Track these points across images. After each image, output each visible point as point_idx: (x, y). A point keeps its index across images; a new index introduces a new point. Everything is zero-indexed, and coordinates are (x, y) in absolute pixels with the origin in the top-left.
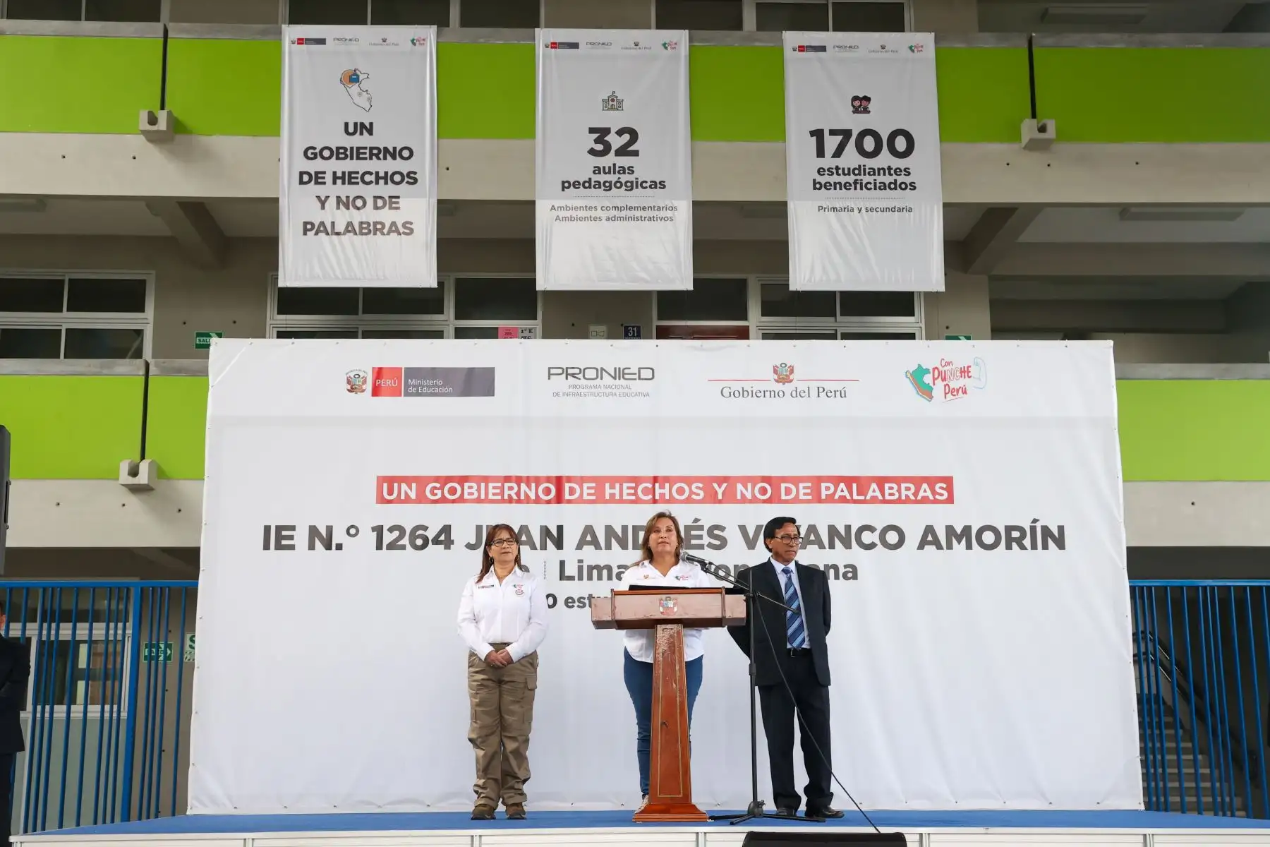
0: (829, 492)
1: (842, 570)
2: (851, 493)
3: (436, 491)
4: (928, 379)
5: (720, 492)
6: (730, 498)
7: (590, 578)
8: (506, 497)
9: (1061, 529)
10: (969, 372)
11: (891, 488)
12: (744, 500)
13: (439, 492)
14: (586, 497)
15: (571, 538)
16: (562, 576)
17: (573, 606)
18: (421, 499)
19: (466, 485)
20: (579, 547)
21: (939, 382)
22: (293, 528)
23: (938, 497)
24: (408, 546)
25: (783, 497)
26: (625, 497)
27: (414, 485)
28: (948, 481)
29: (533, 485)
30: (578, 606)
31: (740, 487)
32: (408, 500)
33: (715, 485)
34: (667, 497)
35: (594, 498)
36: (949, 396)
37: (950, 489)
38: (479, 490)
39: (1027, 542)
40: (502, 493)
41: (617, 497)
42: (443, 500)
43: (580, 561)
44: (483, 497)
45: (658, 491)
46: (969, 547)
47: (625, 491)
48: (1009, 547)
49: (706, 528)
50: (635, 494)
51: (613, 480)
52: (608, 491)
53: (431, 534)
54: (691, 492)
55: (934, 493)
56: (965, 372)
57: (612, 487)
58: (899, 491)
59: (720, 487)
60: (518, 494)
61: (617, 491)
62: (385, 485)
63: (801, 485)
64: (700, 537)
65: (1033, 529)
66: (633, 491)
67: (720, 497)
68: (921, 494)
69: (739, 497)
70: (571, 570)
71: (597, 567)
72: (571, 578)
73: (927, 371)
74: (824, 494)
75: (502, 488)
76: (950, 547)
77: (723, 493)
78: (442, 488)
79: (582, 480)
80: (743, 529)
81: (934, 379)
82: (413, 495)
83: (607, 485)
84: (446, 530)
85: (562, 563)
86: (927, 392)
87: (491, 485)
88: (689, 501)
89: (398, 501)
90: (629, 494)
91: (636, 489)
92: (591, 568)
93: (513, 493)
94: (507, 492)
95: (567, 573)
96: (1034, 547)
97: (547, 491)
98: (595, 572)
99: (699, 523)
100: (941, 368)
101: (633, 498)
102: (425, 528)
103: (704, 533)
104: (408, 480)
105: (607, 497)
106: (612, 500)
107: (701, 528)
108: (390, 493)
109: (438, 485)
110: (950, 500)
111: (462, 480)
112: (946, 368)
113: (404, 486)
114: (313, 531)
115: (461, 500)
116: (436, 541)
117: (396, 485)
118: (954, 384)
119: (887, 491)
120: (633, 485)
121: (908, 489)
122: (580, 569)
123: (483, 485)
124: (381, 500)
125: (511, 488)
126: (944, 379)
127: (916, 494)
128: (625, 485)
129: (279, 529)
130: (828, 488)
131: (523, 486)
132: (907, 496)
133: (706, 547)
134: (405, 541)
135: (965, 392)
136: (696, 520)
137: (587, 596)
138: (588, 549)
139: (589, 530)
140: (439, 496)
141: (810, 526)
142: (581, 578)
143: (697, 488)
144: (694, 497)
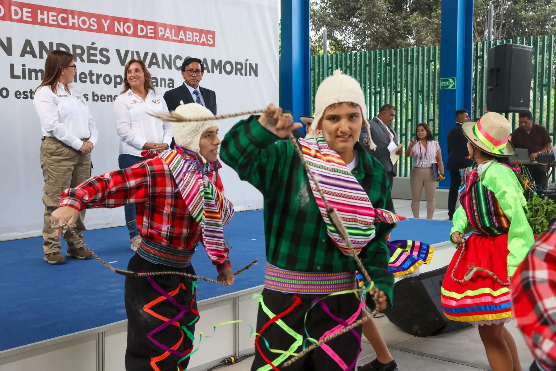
0: (163, 33)
1: (167, 82)
2: (172, 37)
5: (106, 25)
6: (111, 31)
7: (30, 78)
9: (256, 65)
11: (189, 34)
12: (118, 33)
14: (25, 19)
15: (17, 48)
16: (13, 76)
17: (20, 98)
20: (22, 55)
23: (209, 42)
25: (140, 34)
26: (51, 22)
28: (213, 33)
30: (23, 98)
31: (116, 24)
33: (103, 21)
34: (77, 25)
35: (30, 20)
37: (214, 38)
39: (243, 71)
41: (46, 21)
43: (24, 65)
45: (71, 21)
46: (220, 72)
47: (51, 18)
48: (236, 74)
49: (99, 49)
50: (57, 21)
51: (43, 9)
52: (40, 16)
54: (90, 24)
55: (207, 40)
57: (42, 14)
58: (193, 36)
59: (106, 22)
61: (45, 17)
63: (149, 27)
64: (95, 55)
65: (246, 64)
66: (55, 18)
67: (106, 30)
68: (202, 40)
69: (116, 31)
70: (18, 72)
71: (35, 70)
72: (18, 77)
74: (160, 34)
76: (213, 72)
77: (108, 27)
79: (22, 5)
80: (118, 52)
83: (39, 12)
85: (12, 66)
88: (89, 30)
90: (53, 20)
91: (57, 16)
92: (30, 71)
95: (16, 74)
96: (246, 75)
98: (33, 74)
99: (94, 46)
101: (55, 23)
103: (97, 52)
105: (39, 21)
106: (42, 23)
107: (96, 49)
110: (213, 45)
119: (188, 36)
120: (55, 14)
121: (196, 36)
122: (24, 70)
127: (200, 39)
128: (51, 13)
130: (161, 31)
132: (196, 40)
133: (98, 62)
136: (93, 44)
137: (28, 91)
138: (28, 57)
139: (28, 43)
141: (153, 53)
142: (24, 78)
143: (93, 21)
144: (91, 27)
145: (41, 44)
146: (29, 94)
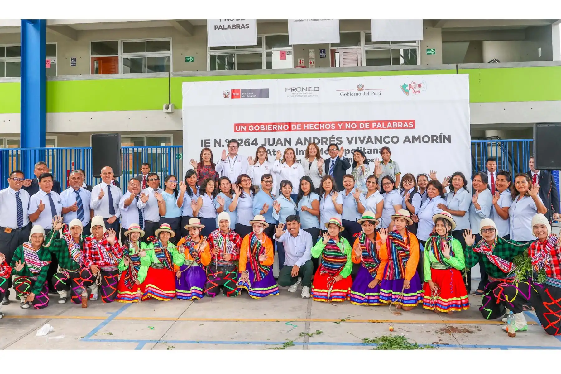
0: (375, 126)
2: (382, 126)
3: (252, 128)
4: (407, 88)
5: (340, 126)
6: (343, 128)
8: (273, 129)
9: (449, 136)
10: (421, 85)
12: (348, 129)
13: (253, 128)
14: (298, 129)
15: (294, 142)
18: (248, 130)
19: (261, 126)
20: (296, 145)
21: (411, 89)
22: (209, 140)
23: (410, 126)
24: (244, 145)
25: (360, 127)
26: (310, 129)
27: (245, 126)
28: (413, 121)
29: (282, 125)
31: (346, 125)
32: (243, 131)
33: (339, 124)
34: (324, 128)
35: (301, 129)
36: (414, 93)
37: (414, 124)
38: (265, 127)
39: (438, 140)
40: (272, 128)
41: (308, 129)
42: (254, 131)
43: (297, 149)
44: (266, 129)
45: (321, 127)
46: (420, 142)
48: (432, 142)
49: (336, 138)
50: (314, 128)
51: (306, 123)
52: (305, 127)
53: (251, 141)
54: (331, 127)
55: (409, 125)
56: (420, 86)
57: (306, 125)
58: (397, 125)
59: (340, 124)
60: (277, 128)
61: (308, 127)
62: (236, 127)
63: (366, 124)
64: (334, 141)
65: (441, 136)
66: (313, 127)
67: (340, 128)
68: (405, 126)
69: (346, 128)
71: (302, 151)
73: (407, 86)
74: (373, 126)
75: (272, 127)
76: (413, 142)
77: (341, 127)
78: (254, 127)
79: (297, 123)
80: (347, 138)
81: (409, 88)
82: (245, 129)
83: (305, 125)
84: (255, 140)
86: (407, 92)
87: (269, 126)
88: (330, 129)
89: (240, 131)
90: (311, 128)
91: (314, 126)
92: (300, 151)
93: (275, 128)
94: (274, 128)
96: (441, 142)
97: (286, 127)
98: (301, 152)
100: (411, 85)
101: (313, 129)
102: (249, 140)
103: (335, 139)
104: (243, 125)
105: (305, 129)
106: (306, 130)
107: (334, 138)
108: (238, 129)
109: (252, 126)
110: (414, 127)
111: (260, 124)
112: (413, 84)
113: (242, 127)
114: (215, 141)
115: (260, 131)
116: (252, 144)
117: (240, 127)
118: (416, 90)
119: (394, 125)
120: (313, 125)
121: (400, 124)
123: (266, 126)
124: (235, 131)
125: (275, 127)
126: (413, 88)
127: (403, 126)
128: (310, 125)
129: (205, 140)
130: (374, 125)
131: (279, 126)
132: (400, 126)
134: (243, 144)
135: (419, 92)
136: (333, 136)
138: (299, 145)
139: (299, 139)
140: (253, 130)
141: (369, 137)
143: (333, 125)
144: (332, 128)
145: (306, 139)
146: (299, 161)
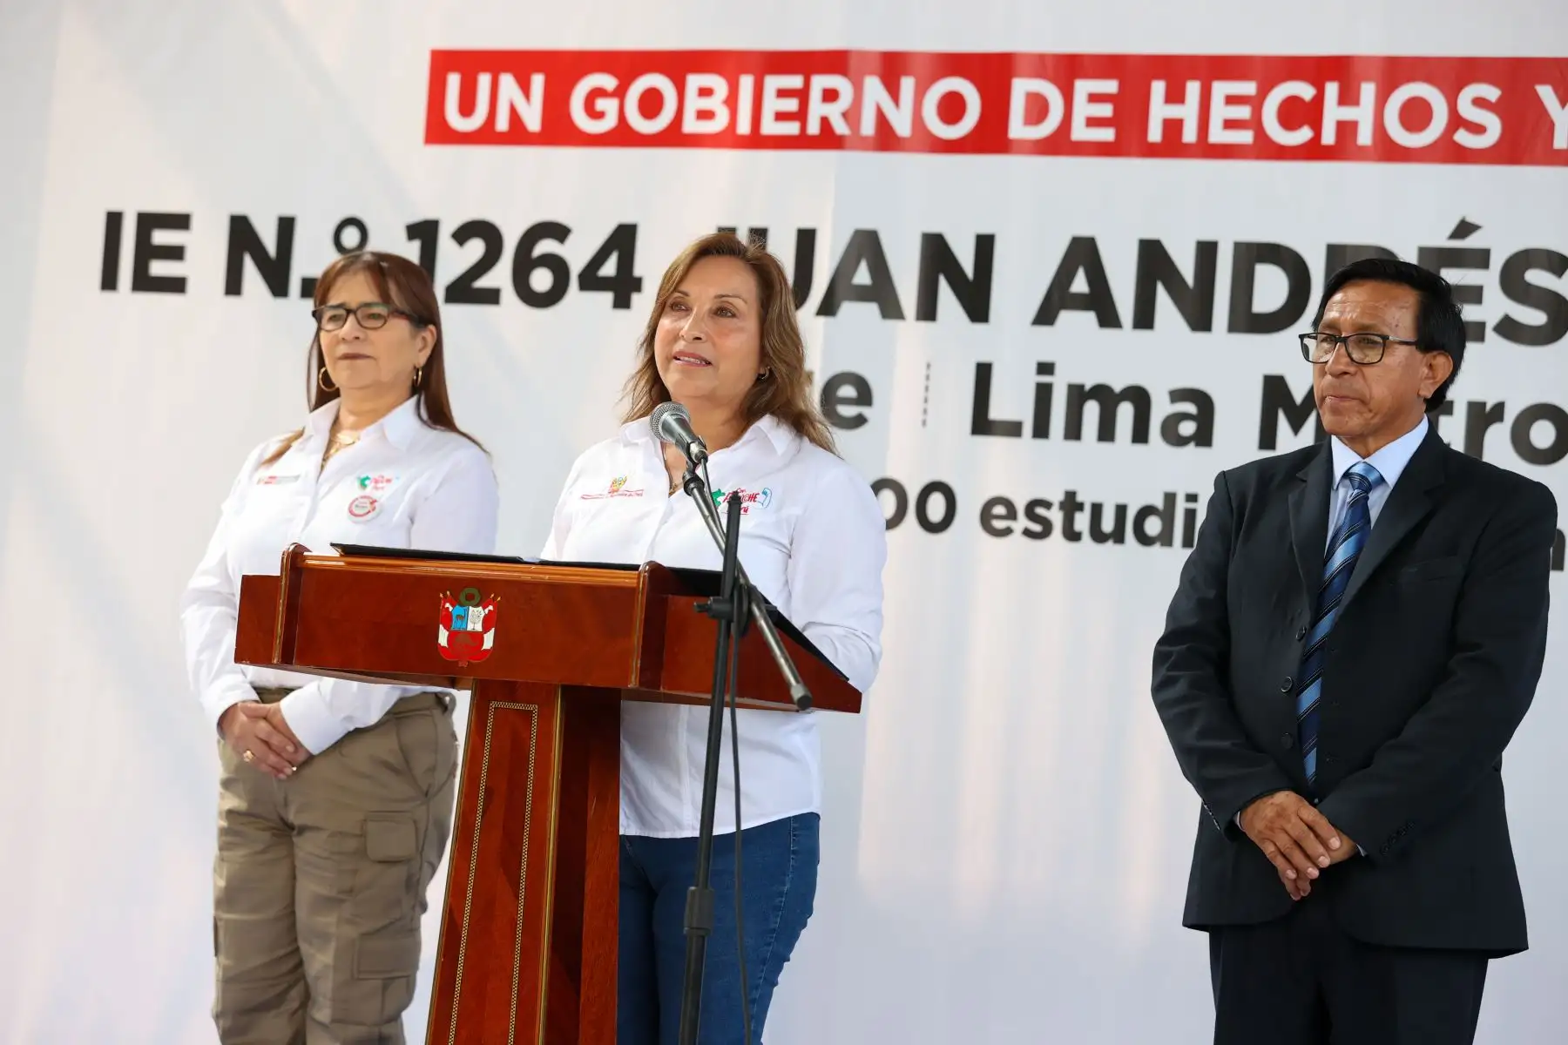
3: (602, 103)
5: (1562, 119)
7: (1073, 431)
13: (610, 105)
14: (1080, 132)
16: (982, 424)
17: (1007, 532)
18: (557, 128)
19: (695, 82)
20: (1045, 316)
26: (1218, 136)
27: (537, 81)
29: (909, 86)
30: (1028, 533)
32: (516, 133)
33: (1547, 95)
34: (1365, 137)
35: (1108, 134)
38: (732, 101)
40: (803, 113)
41: (1190, 135)
42: (622, 135)
43: (1045, 368)
44: (744, 124)
45: (1333, 115)
47: (1220, 111)
49: (1497, 262)
50: (1256, 123)
51: (1180, 70)
52: (1159, 110)
54: (1456, 122)
57: (1175, 96)
59: (1562, 102)
60: (853, 115)
61: (1189, 111)
62: (453, 81)
64: (1471, 295)
66: (1244, 111)
67: (1560, 142)
70: (1011, 402)
71: (1103, 394)
72: (1014, 429)
75: (805, 94)
78: (620, 93)
79: (1072, 67)
82: (532, 114)
83: (1158, 88)
84: (625, 239)
85: (984, 373)
87: (772, 83)
88: (1445, 152)
89: (487, 134)
90: (1231, 123)
91: (1257, 101)
92: (1078, 396)
93: (837, 114)
94: (816, 110)
95: (996, 413)
97: (952, 107)
98: (1092, 410)
99: (1472, 242)
101: (1246, 137)
102: (562, 232)
103: (1488, 279)
104: (520, 63)
105: (1155, 134)
106: (1172, 145)
107: (1480, 259)
108: (467, 106)
109: (611, 82)
113: (507, 83)
116: (591, 278)
117: (484, 82)
120: (1249, 87)
122: (1043, 395)
123: (746, 84)
124: (439, 132)
125: (831, 95)
128: (1221, 90)
131: (875, 89)
133: (1490, 333)
136: (1465, 230)
137: (1057, 497)
138: (1077, 323)
139: (1083, 253)
142: (1041, 430)
143: (1480, 102)
144: (1464, 137)
145: (1153, 257)
146: (1056, 515)
